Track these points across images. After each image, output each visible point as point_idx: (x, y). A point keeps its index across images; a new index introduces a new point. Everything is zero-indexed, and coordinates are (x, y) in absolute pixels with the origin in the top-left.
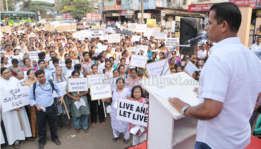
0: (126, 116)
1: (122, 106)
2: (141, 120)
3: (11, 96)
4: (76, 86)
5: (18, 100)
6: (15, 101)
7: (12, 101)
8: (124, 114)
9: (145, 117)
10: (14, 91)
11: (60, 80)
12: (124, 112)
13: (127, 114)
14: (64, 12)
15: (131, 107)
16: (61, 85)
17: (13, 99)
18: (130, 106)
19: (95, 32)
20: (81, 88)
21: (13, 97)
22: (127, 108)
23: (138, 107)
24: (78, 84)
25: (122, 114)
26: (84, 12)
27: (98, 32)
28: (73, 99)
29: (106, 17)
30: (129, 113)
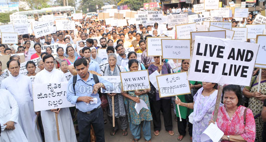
0: (207, 72)
1: (202, 50)
2: (236, 74)
3: (48, 92)
4: (132, 82)
5: (57, 98)
6: (52, 99)
7: (48, 99)
8: (205, 67)
9: (244, 67)
10: (53, 86)
11: (112, 72)
12: (206, 62)
13: (211, 66)
14: (122, 4)
15: (219, 52)
16: (115, 79)
17: (51, 96)
18: (217, 49)
19: (154, 16)
20: (139, 85)
21: (51, 93)
22: (211, 55)
23: (233, 50)
24: (134, 79)
25: (201, 67)
26: (141, 2)
27: (157, 16)
28: (130, 99)
29: (164, 5)
30: (215, 64)
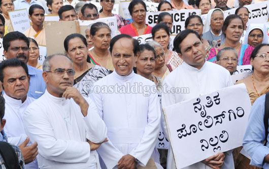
3: (197, 118)
5: (216, 130)
6: (207, 134)
7: (199, 135)
10: (204, 102)
17: (202, 127)
21: (203, 120)
